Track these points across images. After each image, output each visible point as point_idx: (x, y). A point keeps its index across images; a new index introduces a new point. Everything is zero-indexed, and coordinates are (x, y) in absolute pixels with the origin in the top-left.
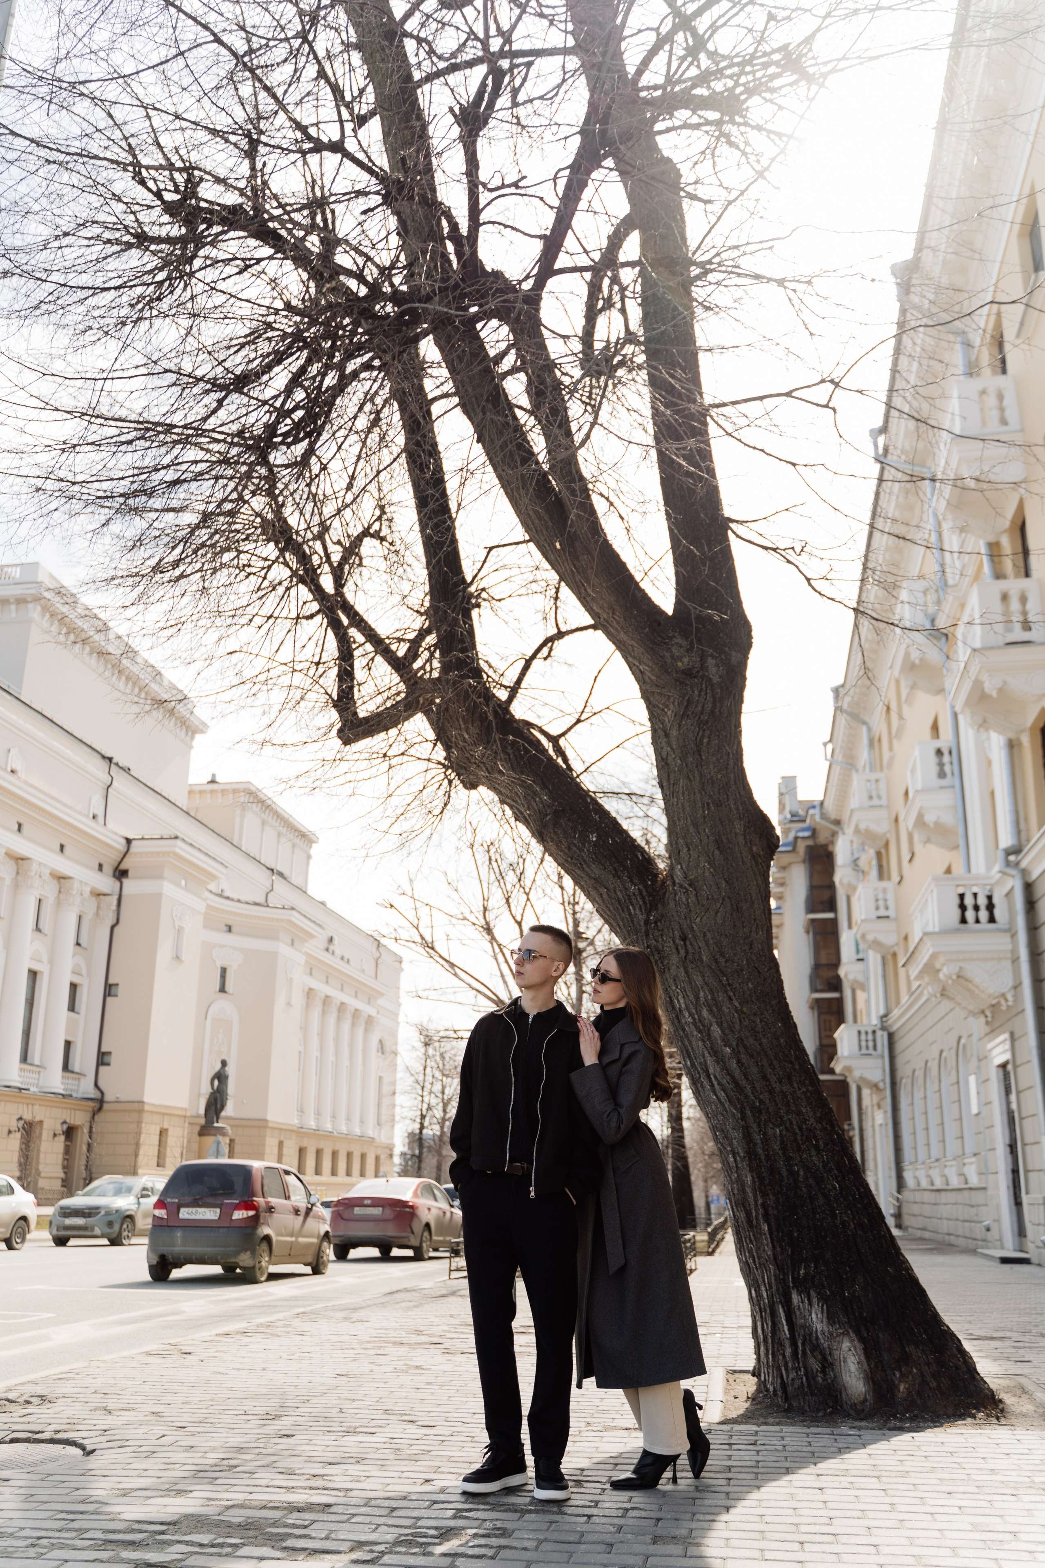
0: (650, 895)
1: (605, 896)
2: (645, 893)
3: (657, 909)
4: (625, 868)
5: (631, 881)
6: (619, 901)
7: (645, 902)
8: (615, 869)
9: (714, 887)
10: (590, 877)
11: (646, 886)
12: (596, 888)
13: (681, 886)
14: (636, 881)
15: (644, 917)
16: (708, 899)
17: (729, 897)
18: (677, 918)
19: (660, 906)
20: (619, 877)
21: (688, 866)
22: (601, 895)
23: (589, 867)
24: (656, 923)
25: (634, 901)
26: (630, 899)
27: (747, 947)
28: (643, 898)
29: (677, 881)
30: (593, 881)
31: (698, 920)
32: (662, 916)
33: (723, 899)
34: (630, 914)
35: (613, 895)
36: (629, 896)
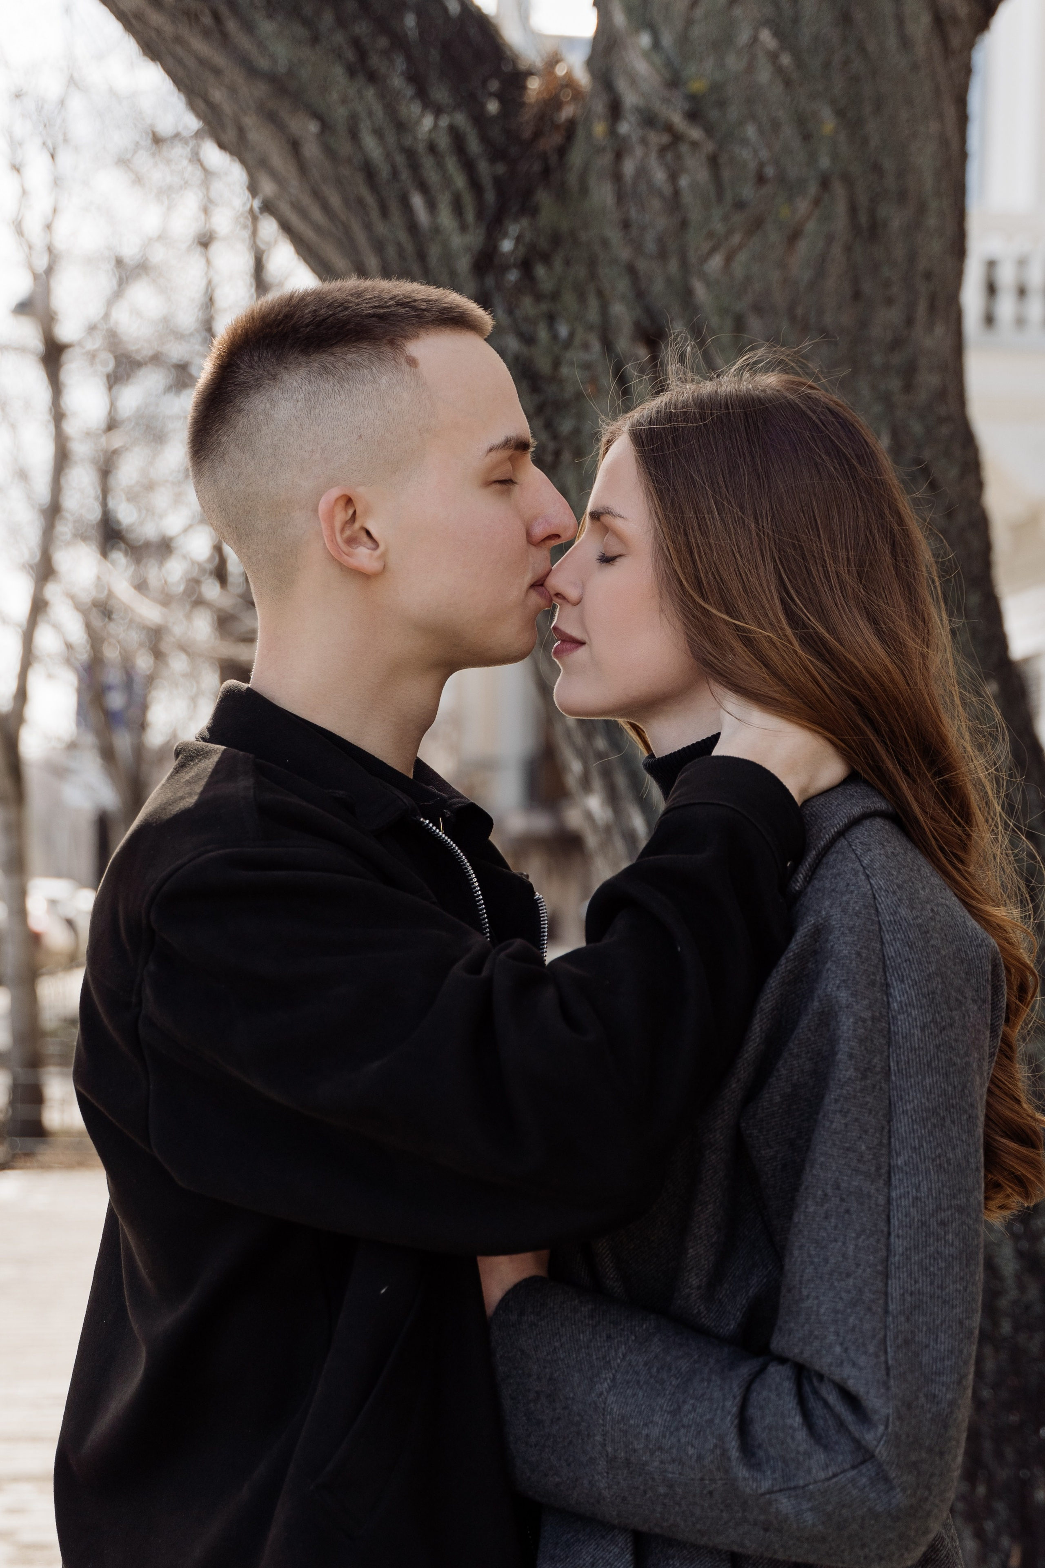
0: (496, 154)
1: (311, 150)
2: (474, 146)
3: (529, 209)
4: (399, 42)
5: (422, 94)
6: (369, 172)
7: (475, 184)
8: (356, 43)
9: (788, 131)
10: (251, 71)
11: (479, 119)
12: (272, 118)
13: (649, 120)
14: (441, 93)
15: (474, 239)
16: (761, 179)
17: (847, 179)
18: (625, 254)
19: (543, 197)
20: (372, 77)
21: (683, 39)
22: (295, 146)
23: (249, 27)
24: (526, 266)
25: (433, 176)
26: (414, 166)
27: (895, 384)
28: (468, 166)
29: (630, 99)
30: (261, 90)
31: (716, 262)
32: (556, 240)
33: (825, 183)
34: (413, 227)
35: (345, 148)
36: (410, 154)
